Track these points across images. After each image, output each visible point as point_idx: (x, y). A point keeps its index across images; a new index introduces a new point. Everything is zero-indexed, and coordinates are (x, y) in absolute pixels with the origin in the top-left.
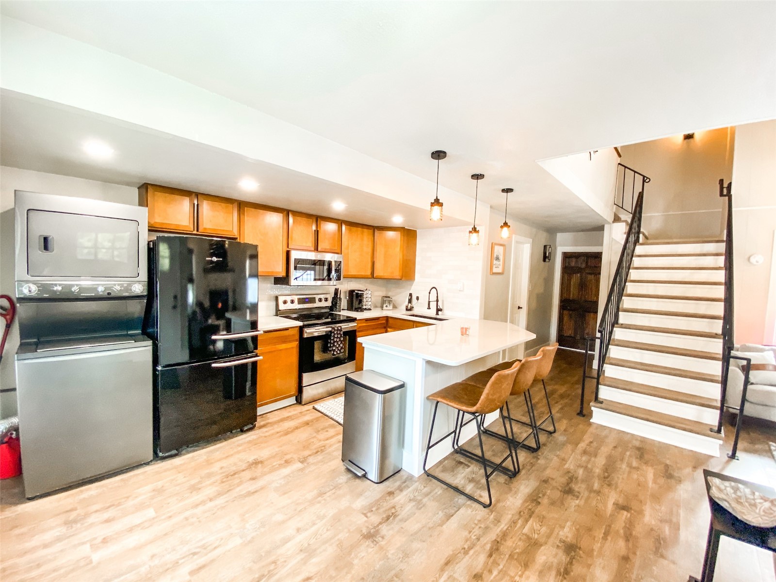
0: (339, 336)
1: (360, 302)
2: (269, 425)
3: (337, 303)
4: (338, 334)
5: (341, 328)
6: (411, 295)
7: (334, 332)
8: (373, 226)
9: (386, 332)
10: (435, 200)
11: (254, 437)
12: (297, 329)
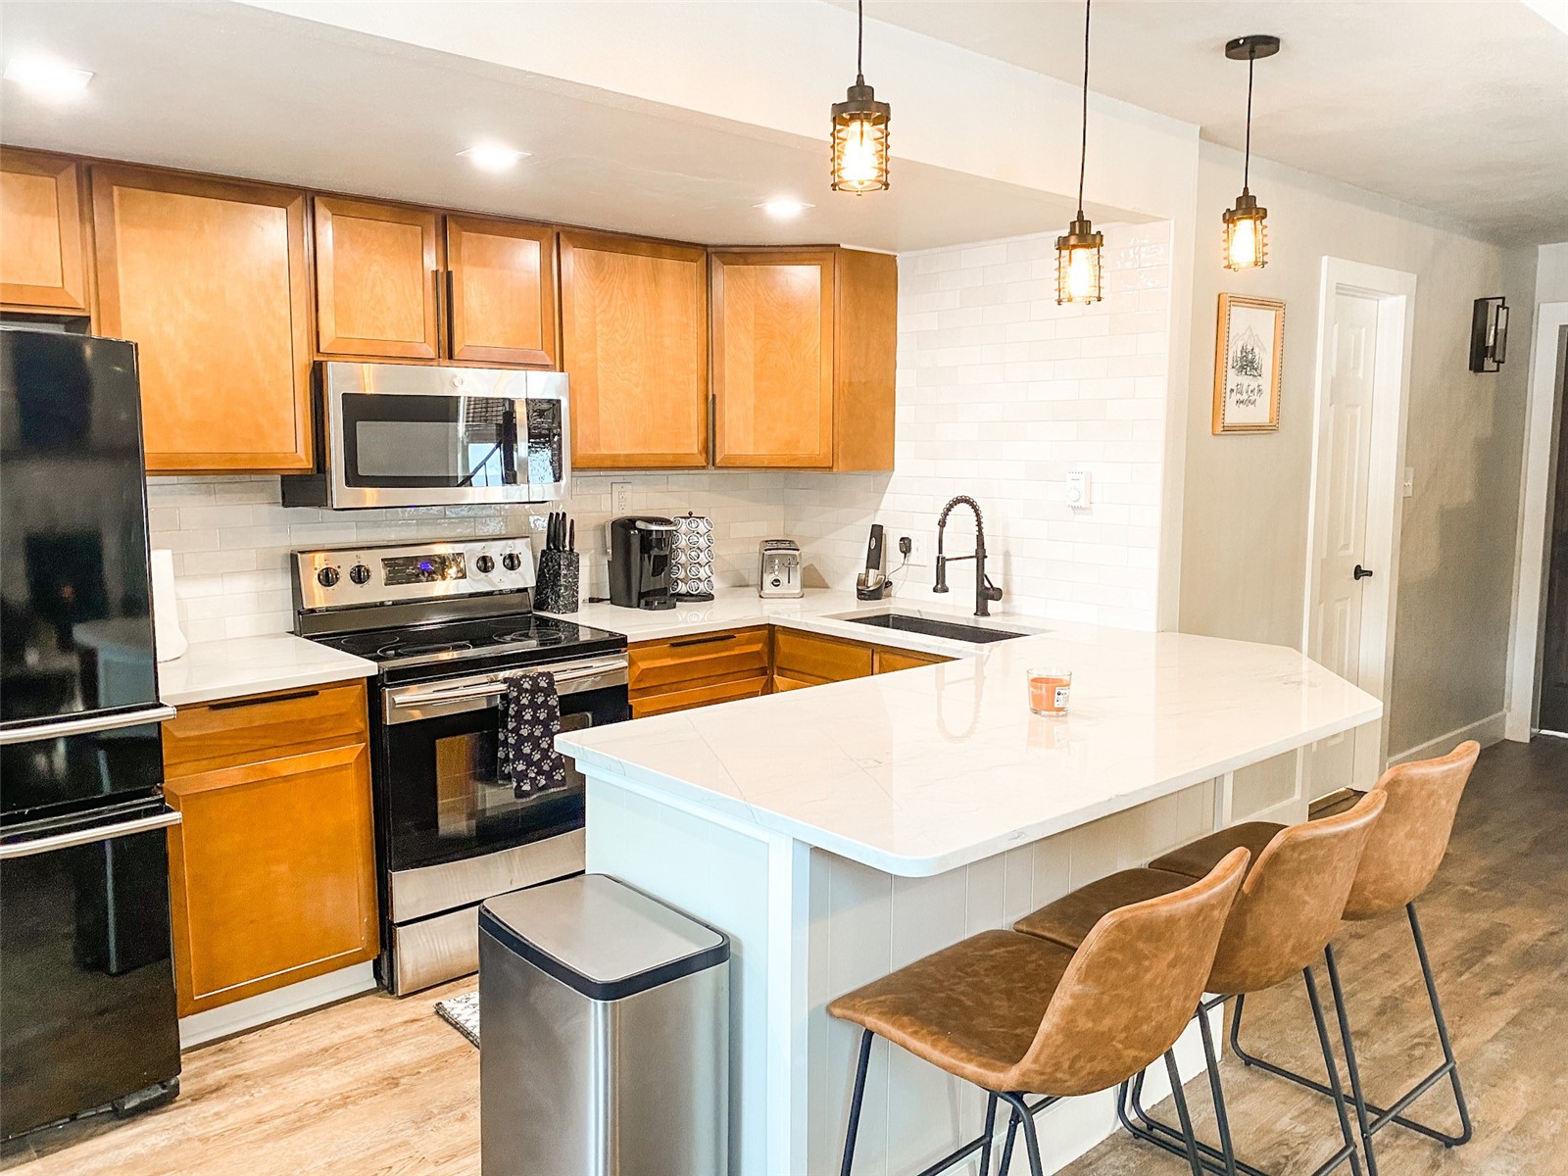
0: (542, 716)
1: (662, 564)
2: (240, 1084)
3: (557, 574)
4: (534, 706)
5: (551, 683)
6: (877, 532)
7: (517, 700)
8: (705, 246)
9: (769, 689)
10: (851, 90)
11: (160, 1140)
12: (359, 690)
